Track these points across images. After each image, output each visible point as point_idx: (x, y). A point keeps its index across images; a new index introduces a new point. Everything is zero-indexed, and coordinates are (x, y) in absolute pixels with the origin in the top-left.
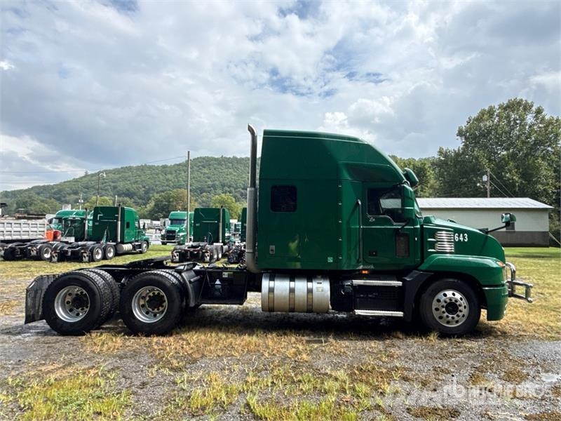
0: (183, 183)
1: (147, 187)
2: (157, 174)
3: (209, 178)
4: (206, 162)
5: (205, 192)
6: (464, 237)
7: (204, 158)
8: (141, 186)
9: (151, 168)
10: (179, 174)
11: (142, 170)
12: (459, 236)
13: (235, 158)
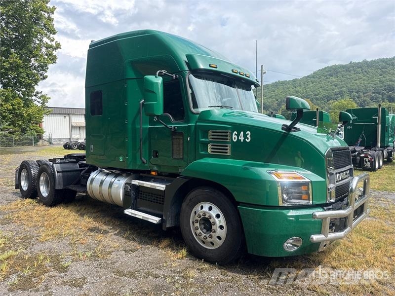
0: (311, 93)
1: (279, 100)
2: (288, 88)
3: (336, 85)
4: (333, 71)
5: (331, 99)
6: (245, 136)
7: (331, 67)
8: (274, 99)
9: (284, 83)
10: (307, 85)
11: (276, 86)
12: (238, 135)
13: (365, 62)
